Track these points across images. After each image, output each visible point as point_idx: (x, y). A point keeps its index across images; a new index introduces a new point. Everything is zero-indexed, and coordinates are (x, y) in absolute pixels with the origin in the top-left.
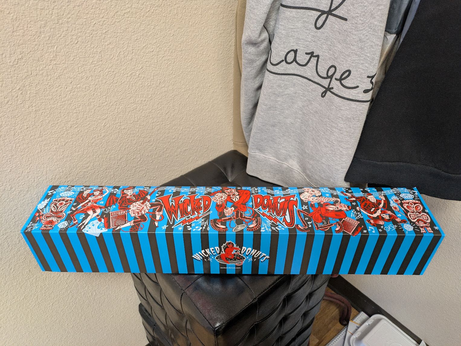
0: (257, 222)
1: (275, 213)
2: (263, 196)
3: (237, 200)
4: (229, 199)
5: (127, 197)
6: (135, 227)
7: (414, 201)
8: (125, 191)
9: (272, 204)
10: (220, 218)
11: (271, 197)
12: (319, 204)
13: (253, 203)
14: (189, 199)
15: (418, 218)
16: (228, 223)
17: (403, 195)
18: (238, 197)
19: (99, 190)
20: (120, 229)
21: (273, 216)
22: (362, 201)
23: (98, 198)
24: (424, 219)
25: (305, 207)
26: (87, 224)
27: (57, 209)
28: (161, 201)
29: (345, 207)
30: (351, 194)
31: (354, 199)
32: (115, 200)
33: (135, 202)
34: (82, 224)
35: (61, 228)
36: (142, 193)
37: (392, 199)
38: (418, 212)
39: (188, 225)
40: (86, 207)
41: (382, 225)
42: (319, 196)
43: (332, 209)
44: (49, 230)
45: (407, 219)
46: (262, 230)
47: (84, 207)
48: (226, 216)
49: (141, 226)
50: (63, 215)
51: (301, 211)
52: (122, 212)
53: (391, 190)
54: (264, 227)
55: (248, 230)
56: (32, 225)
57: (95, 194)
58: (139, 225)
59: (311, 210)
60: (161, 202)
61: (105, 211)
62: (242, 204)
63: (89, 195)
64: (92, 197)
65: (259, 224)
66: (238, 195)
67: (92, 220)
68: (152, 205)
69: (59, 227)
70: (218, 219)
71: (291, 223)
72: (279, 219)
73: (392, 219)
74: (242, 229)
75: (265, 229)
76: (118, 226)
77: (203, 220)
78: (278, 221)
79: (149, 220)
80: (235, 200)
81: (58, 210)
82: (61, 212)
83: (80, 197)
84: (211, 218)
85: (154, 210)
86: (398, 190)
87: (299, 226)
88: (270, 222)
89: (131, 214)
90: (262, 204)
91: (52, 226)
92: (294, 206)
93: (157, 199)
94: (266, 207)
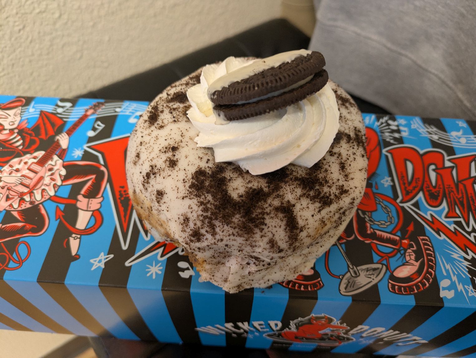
0: (419, 255)
1: (472, 221)
2: (422, 152)
9: (457, 185)
11: (447, 158)
13: (393, 180)
21: (469, 233)
28: (100, 155)
33: (18, 155)
39: (182, 259)
46: (444, 289)
49: (22, 250)
54: (449, 277)
55: (393, 286)
60: (102, 162)
65: (427, 263)
68: (72, 171)
75: (452, 286)
85: (76, 190)
88: (465, 259)
93: (89, 147)
94: (439, 196)
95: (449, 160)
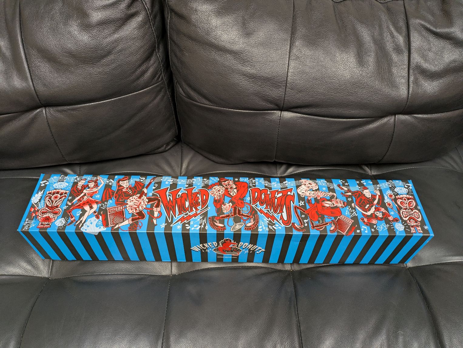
0: (254, 220)
1: (272, 210)
2: (261, 190)
3: (234, 194)
4: (227, 193)
5: (123, 190)
6: (134, 226)
7: (408, 196)
8: (121, 182)
9: (270, 199)
10: (218, 215)
11: (269, 191)
12: (316, 199)
13: (250, 198)
14: (186, 192)
15: (409, 216)
16: (226, 220)
17: (398, 189)
18: (235, 190)
19: (93, 181)
20: (119, 228)
21: (270, 213)
22: (357, 195)
23: (94, 191)
24: (415, 217)
25: (302, 203)
26: (85, 222)
27: (52, 202)
28: (158, 195)
29: (341, 203)
30: (346, 188)
31: (350, 194)
32: (111, 194)
33: (131, 196)
34: (79, 221)
35: (59, 227)
36: (139, 186)
37: (387, 194)
38: (411, 209)
39: (187, 223)
40: (82, 201)
41: (375, 225)
42: (316, 190)
43: (328, 206)
44: (46, 228)
45: (399, 218)
46: (260, 229)
47: (80, 202)
48: (224, 214)
49: (140, 224)
50: (59, 210)
51: (298, 208)
52: (120, 208)
53: (386, 183)
54: (262, 225)
55: (245, 228)
56: (29, 222)
57: (89, 186)
58: (137, 222)
59: (308, 207)
60: (159, 197)
61: (102, 206)
62: (240, 199)
63: (84, 187)
64: (87, 190)
65: (257, 222)
66: (235, 189)
67: (89, 217)
68: (150, 200)
69: (57, 225)
70: (216, 216)
71: (287, 221)
72: (276, 216)
73: (385, 217)
74: (241, 227)
75: (262, 228)
76: (116, 225)
77: (201, 218)
78: (275, 218)
79: (147, 217)
80: (233, 194)
81: (53, 205)
82: (57, 207)
83: (75, 190)
84: (210, 215)
85: (152, 206)
86: (393, 183)
87: (295, 224)
88: (268, 221)
89: (129, 211)
90: (259, 199)
91: (49, 223)
92: (291, 202)
93: (154, 192)
94: (263, 203)
95: (269, 192)
